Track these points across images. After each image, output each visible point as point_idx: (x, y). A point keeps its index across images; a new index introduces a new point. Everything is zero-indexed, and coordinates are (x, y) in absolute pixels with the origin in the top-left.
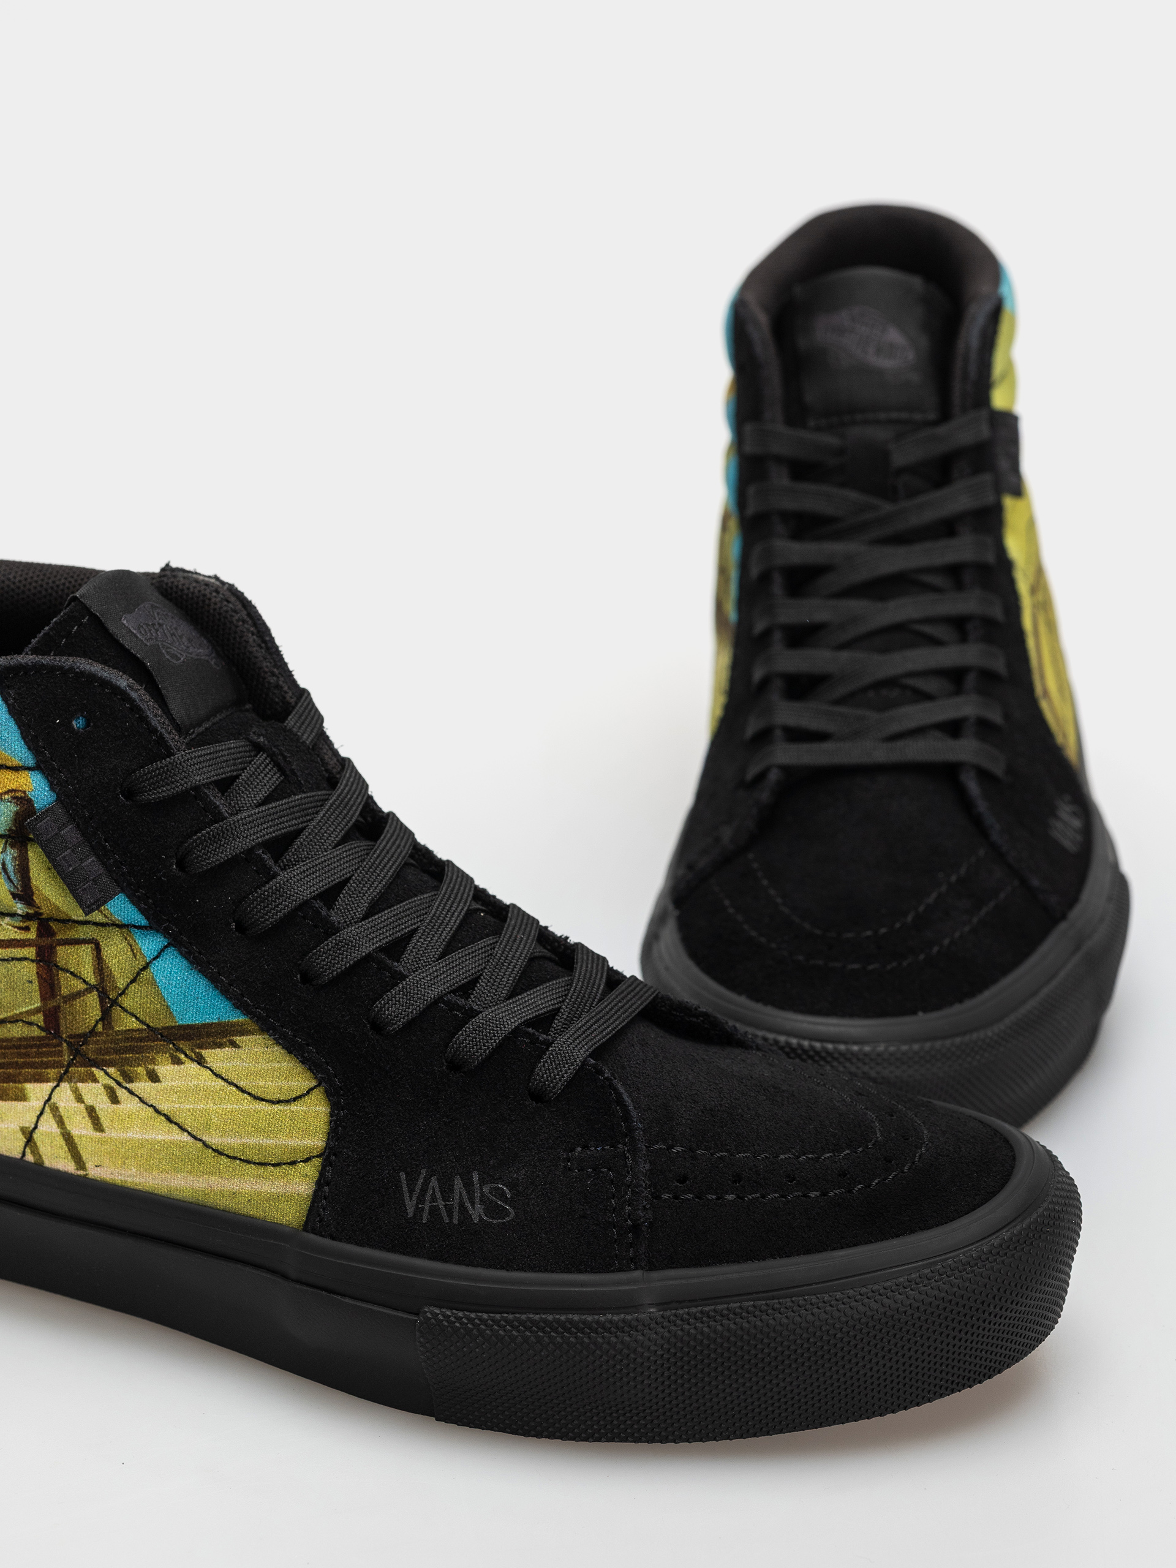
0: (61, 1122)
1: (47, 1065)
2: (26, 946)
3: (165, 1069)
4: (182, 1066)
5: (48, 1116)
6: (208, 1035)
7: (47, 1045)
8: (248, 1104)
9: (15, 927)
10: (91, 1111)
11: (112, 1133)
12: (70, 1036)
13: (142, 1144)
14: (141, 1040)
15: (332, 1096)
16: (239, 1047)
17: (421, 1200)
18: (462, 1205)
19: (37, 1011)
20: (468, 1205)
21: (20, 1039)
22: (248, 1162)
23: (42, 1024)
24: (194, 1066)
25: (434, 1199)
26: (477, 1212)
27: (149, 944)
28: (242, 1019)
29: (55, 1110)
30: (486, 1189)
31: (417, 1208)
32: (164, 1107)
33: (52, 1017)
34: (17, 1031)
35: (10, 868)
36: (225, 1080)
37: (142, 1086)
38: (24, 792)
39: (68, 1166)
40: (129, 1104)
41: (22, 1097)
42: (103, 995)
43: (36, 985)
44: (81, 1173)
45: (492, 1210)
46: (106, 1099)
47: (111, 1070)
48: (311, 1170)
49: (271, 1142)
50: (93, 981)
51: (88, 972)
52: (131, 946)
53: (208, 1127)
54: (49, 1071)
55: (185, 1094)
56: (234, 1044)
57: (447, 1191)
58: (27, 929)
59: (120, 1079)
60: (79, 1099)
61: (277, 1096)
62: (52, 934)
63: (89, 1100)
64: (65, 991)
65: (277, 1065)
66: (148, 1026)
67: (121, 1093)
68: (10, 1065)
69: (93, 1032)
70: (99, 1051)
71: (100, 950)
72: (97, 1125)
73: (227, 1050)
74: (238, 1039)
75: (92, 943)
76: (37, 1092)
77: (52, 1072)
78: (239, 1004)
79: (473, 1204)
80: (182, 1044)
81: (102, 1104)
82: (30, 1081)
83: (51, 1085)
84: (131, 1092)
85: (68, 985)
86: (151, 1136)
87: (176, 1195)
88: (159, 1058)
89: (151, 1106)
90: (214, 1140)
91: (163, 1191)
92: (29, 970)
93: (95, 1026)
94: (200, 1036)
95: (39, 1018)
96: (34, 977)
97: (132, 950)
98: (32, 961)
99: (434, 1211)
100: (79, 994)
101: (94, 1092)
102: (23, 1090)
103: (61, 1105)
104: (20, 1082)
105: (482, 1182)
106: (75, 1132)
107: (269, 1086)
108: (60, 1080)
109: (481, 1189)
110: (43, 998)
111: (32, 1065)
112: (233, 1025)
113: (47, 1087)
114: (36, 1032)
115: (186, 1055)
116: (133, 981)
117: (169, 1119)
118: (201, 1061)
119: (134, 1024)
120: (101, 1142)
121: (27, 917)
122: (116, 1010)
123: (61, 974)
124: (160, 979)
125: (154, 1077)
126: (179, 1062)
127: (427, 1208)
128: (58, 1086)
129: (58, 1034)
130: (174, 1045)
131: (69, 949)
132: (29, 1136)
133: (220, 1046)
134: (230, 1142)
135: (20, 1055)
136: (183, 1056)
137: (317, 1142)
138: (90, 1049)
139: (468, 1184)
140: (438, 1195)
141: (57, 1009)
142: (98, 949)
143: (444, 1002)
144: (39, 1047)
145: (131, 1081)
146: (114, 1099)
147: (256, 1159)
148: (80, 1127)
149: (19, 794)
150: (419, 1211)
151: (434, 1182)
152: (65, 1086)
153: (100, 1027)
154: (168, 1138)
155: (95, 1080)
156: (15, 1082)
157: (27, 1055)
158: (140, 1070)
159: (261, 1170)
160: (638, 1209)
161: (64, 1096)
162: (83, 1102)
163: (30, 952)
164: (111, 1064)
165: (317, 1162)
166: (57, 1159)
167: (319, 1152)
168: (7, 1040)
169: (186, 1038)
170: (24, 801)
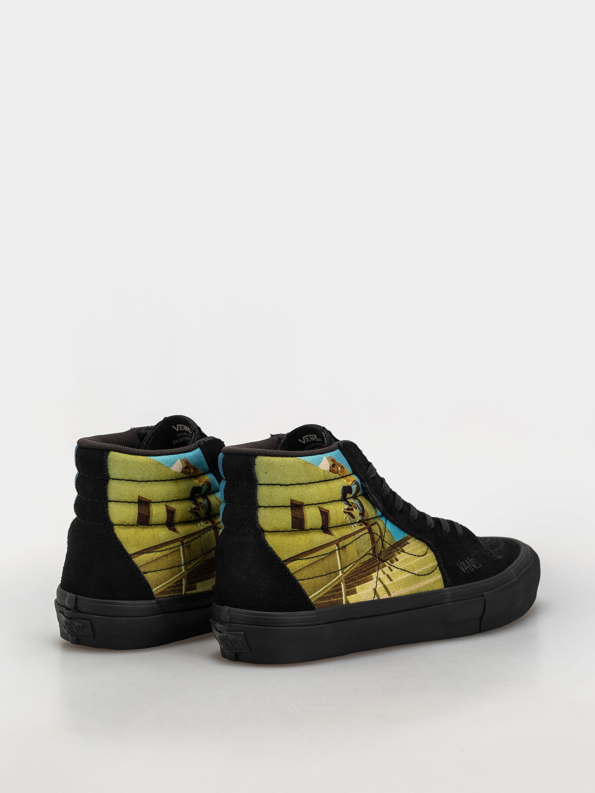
0: (382, 583)
1: (375, 566)
2: (364, 529)
3: (398, 556)
5: (379, 582)
6: (402, 542)
10: (388, 576)
11: (395, 580)
13: (402, 580)
15: (432, 549)
16: (409, 544)
17: (464, 568)
18: (471, 566)
19: (371, 549)
21: (368, 560)
22: (425, 575)
23: (372, 553)
24: (402, 553)
26: (475, 566)
27: (384, 520)
28: (407, 535)
29: (380, 579)
31: (465, 570)
32: (402, 568)
33: (374, 551)
34: (367, 558)
35: (359, 505)
36: (411, 554)
37: (395, 564)
38: (356, 481)
39: (386, 596)
40: (395, 570)
41: (372, 579)
42: (381, 538)
43: (370, 541)
44: (390, 597)
45: (476, 564)
47: (388, 561)
48: (438, 571)
49: (428, 567)
50: (380, 535)
51: (378, 532)
53: (414, 569)
55: (405, 561)
56: (408, 543)
57: (467, 564)
58: (361, 525)
59: (391, 564)
60: (384, 573)
61: (422, 554)
62: (368, 524)
63: (386, 573)
65: (418, 545)
66: (391, 545)
67: (392, 568)
68: (367, 570)
69: (381, 552)
70: (384, 557)
72: (391, 580)
73: (407, 545)
74: (408, 541)
75: (376, 523)
76: (374, 575)
77: (376, 568)
78: (405, 531)
79: (473, 565)
80: (398, 548)
81: (389, 572)
83: (377, 572)
84: (394, 566)
85: (376, 538)
86: (403, 577)
87: (413, 593)
88: (396, 554)
89: (399, 569)
90: (416, 572)
91: (410, 593)
92: (368, 536)
93: (381, 550)
94: (401, 544)
95: (371, 552)
96: (370, 538)
97: (383, 523)
98: (368, 533)
99: (468, 569)
100: (378, 540)
101: (386, 569)
103: (381, 577)
104: (371, 574)
106: (386, 584)
107: (420, 552)
108: (378, 569)
110: (372, 545)
111: (372, 567)
112: (406, 538)
114: (371, 556)
116: (385, 532)
117: (404, 571)
118: (403, 551)
119: (389, 546)
120: (393, 584)
121: (360, 522)
122: (385, 543)
123: (375, 535)
124: (389, 530)
125: (397, 560)
128: (378, 572)
129: (375, 556)
131: (374, 526)
132: (375, 590)
133: (405, 545)
135: (369, 565)
136: (399, 551)
137: (436, 563)
138: (382, 557)
140: (466, 566)
141: (375, 546)
144: (373, 561)
145: (393, 563)
146: (391, 570)
147: (426, 573)
148: (387, 582)
151: (463, 562)
152: (380, 570)
154: (406, 576)
155: (386, 566)
156: (369, 575)
157: (371, 565)
158: (394, 559)
159: (428, 576)
161: (381, 574)
163: (366, 531)
164: (388, 560)
165: (438, 568)
166: (383, 595)
167: (437, 565)
168: (365, 562)
169: (398, 545)
170: (357, 483)
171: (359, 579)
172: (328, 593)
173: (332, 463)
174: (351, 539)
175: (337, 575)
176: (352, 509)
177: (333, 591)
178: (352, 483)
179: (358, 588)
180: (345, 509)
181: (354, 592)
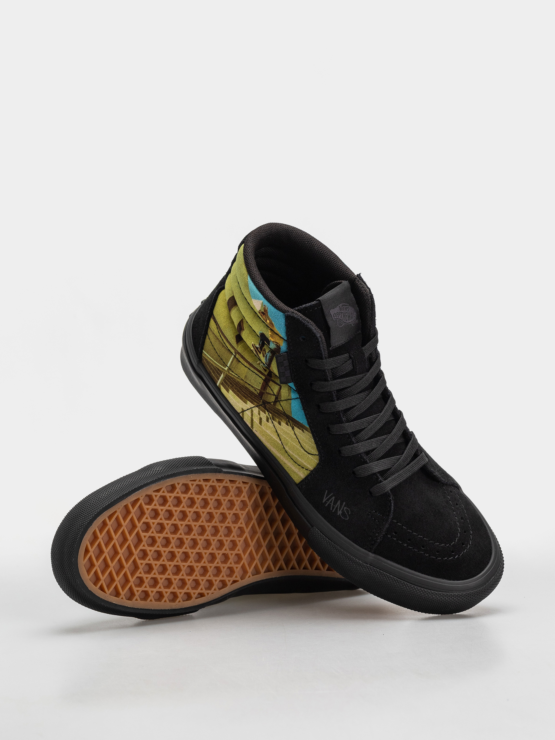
0: (252, 415)
1: (255, 401)
2: (263, 375)
3: (283, 424)
4: (288, 426)
6: (298, 424)
7: (257, 398)
8: (298, 447)
9: (263, 368)
10: (261, 419)
11: (263, 427)
12: (264, 400)
13: (269, 436)
14: (281, 413)
15: (320, 460)
17: (328, 500)
18: (337, 508)
19: (259, 390)
20: (338, 510)
21: (252, 391)
22: (292, 459)
24: (291, 428)
25: (331, 502)
26: (340, 513)
27: (294, 395)
28: (308, 427)
29: (252, 412)
30: (345, 508)
31: (326, 501)
32: (279, 432)
33: (261, 394)
34: (252, 389)
35: (268, 357)
36: (297, 437)
37: (276, 423)
38: (280, 345)
39: (249, 424)
40: (270, 424)
41: (245, 402)
42: (277, 398)
43: (261, 385)
44: (252, 429)
45: (343, 514)
46: (265, 419)
47: (270, 414)
48: (307, 473)
49: (300, 459)
50: (275, 394)
51: (276, 391)
52: (289, 393)
53: (287, 445)
54: (255, 403)
55: (286, 433)
56: (303, 431)
57: (335, 503)
59: (271, 418)
60: (259, 414)
61: (307, 450)
62: (271, 377)
63: (261, 416)
64: (267, 391)
65: (311, 443)
66: (284, 411)
67: (270, 420)
68: (247, 395)
69: (270, 403)
70: (269, 408)
71: (281, 389)
72: (261, 423)
73: (301, 431)
74: (305, 430)
75: (279, 386)
76: (249, 405)
77: (256, 404)
78: (309, 424)
79: (340, 510)
80: (290, 421)
81: (264, 420)
82: (249, 401)
84: (272, 422)
85: (268, 390)
86: (272, 435)
88: (283, 420)
89: (276, 429)
90: (287, 449)
91: (269, 449)
92: (261, 381)
93: (271, 402)
94: (296, 423)
95: (259, 392)
96: (261, 383)
97: (289, 394)
98: (263, 379)
99: (329, 505)
100: (271, 394)
101: (264, 416)
102: (247, 401)
103: (254, 412)
104: (247, 399)
105: (345, 506)
106: (254, 420)
107: (307, 447)
108: (257, 406)
109: (344, 507)
110: (261, 388)
111: (252, 399)
112: (305, 427)
113: (253, 406)
114: (256, 393)
115: (290, 424)
116: (286, 400)
117: (278, 435)
118: (293, 428)
119: (281, 409)
120: (260, 427)
122: (278, 403)
123: (268, 387)
124: (293, 405)
125: (280, 423)
126: (288, 425)
127: (328, 503)
128: (255, 407)
129: (261, 397)
130: (288, 420)
131: (273, 384)
132: (243, 411)
133: (300, 429)
134: (290, 452)
135: (250, 394)
136: (289, 424)
137: (311, 468)
138: (268, 406)
139: (341, 504)
140: (333, 502)
141: (264, 393)
142: (280, 388)
143: (360, 455)
144: (255, 396)
145: (274, 420)
146: (268, 421)
147: (294, 460)
148: (256, 420)
149: (278, 345)
150: (326, 503)
151: (334, 497)
152: (257, 408)
153: (272, 403)
154: (276, 439)
155: (265, 413)
156: (245, 398)
157: (252, 396)
158: (277, 420)
159: (294, 463)
160: (379, 537)
161: (256, 410)
162: (260, 415)
163: (264, 378)
165: (309, 472)
166: (247, 421)
167: (311, 470)
168: (247, 388)
169: (292, 421)
170: (278, 347)
171: (236, 389)
172: (212, 365)
173: (263, 311)
174: (246, 364)
175: (224, 366)
176: (260, 353)
177: (215, 369)
178: (273, 341)
179: (230, 391)
180: (255, 345)
181: (228, 391)
